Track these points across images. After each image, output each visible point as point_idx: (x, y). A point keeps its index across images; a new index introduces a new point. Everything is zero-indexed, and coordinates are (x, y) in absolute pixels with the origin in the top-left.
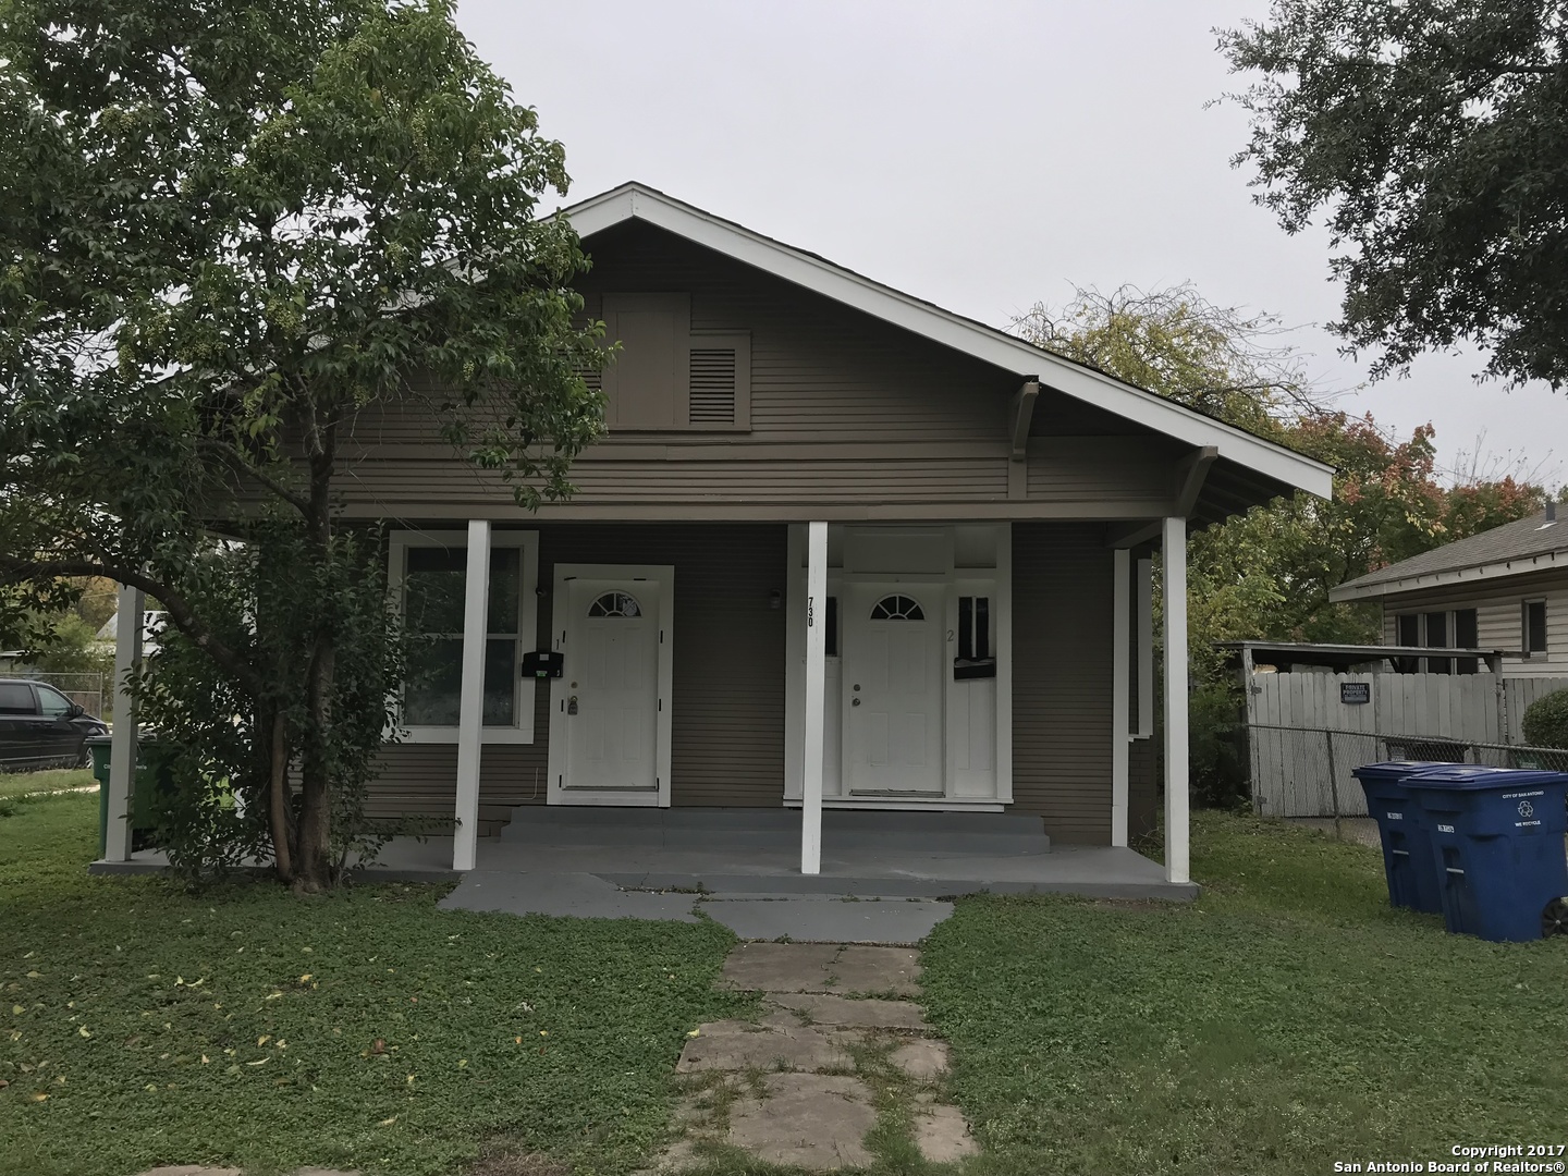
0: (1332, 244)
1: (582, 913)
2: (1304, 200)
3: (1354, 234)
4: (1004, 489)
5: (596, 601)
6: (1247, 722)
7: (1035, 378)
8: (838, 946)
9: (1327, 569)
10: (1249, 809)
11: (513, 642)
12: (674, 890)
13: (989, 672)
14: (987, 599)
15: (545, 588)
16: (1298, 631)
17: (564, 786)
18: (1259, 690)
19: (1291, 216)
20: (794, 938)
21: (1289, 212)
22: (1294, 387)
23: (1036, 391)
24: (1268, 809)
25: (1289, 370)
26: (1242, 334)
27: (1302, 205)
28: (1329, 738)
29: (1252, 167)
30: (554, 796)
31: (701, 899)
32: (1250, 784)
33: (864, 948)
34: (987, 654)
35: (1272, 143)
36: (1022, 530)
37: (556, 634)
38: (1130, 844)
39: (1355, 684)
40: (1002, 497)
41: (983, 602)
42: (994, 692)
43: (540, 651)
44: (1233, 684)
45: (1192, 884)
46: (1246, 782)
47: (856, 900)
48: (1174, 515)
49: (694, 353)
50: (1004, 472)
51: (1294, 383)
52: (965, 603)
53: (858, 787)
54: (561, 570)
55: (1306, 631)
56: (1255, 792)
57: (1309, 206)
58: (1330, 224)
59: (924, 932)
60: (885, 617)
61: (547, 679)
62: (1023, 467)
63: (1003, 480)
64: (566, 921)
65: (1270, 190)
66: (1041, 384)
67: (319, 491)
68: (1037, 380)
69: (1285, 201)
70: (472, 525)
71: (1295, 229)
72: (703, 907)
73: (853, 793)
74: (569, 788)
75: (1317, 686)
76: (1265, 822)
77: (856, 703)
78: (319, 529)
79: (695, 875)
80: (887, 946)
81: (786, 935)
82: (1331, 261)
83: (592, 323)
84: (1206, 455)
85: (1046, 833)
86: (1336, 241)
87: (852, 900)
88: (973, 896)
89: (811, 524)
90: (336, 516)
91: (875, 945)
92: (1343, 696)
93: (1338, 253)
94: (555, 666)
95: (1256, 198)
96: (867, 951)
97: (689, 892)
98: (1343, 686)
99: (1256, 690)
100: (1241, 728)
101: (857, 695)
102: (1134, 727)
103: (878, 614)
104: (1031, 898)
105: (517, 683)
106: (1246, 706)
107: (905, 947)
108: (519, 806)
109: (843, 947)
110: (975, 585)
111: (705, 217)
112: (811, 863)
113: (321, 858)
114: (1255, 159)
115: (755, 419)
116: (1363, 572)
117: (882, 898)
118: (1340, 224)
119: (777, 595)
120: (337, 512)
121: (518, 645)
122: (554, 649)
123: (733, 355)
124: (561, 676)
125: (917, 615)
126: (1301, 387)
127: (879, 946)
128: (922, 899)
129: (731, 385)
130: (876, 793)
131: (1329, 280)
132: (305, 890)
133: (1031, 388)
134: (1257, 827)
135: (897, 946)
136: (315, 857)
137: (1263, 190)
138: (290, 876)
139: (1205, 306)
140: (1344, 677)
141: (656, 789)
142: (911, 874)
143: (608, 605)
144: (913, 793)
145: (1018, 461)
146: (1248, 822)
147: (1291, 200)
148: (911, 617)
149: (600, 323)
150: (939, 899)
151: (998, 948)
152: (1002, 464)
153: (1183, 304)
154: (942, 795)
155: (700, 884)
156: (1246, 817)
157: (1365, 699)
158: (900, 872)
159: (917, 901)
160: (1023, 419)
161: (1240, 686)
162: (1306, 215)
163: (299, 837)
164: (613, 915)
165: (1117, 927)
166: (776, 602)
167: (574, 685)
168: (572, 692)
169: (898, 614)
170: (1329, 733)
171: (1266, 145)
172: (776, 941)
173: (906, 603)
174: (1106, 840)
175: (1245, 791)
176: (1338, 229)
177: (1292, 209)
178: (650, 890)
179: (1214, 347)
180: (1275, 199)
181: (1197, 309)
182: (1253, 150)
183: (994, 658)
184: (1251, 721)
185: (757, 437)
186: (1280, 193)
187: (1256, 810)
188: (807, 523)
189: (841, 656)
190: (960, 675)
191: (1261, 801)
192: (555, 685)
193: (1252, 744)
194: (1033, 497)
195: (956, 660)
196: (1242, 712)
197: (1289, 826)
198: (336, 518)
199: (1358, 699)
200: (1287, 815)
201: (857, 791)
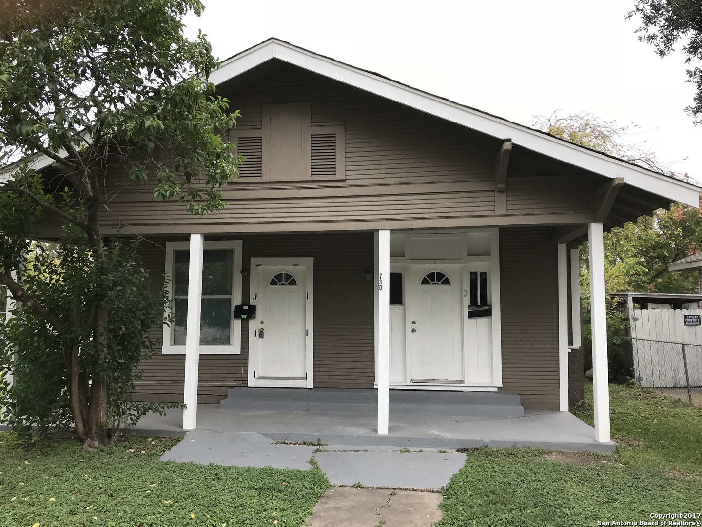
0: (687, 61)
1: (242, 463)
2: (669, 36)
3: (699, 55)
4: (492, 208)
5: (273, 277)
6: (630, 336)
7: (509, 140)
8: (391, 491)
9: (667, 254)
10: (633, 384)
11: (230, 300)
12: (304, 443)
13: (488, 313)
14: (486, 273)
15: (246, 271)
16: (651, 286)
17: (257, 377)
18: (637, 319)
19: (662, 47)
20: (364, 484)
21: (661, 44)
22: (649, 160)
23: (510, 147)
24: (644, 384)
25: (646, 151)
26: (619, 135)
27: (668, 39)
28: (683, 347)
29: (638, 18)
30: (252, 382)
31: (318, 450)
32: (634, 369)
33: (407, 492)
34: (487, 303)
35: (649, 4)
36: (504, 231)
37: (252, 295)
38: (570, 410)
39: (692, 315)
40: (492, 213)
41: (483, 275)
42: (491, 324)
43: (243, 305)
44: (621, 315)
45: (613, 443)
46: (631, 369)
47: (408, 451)
48: (596, 221)
49: (313, 136)
50: (492, 199)
51: (649, 158)
52: (473, 275)
53: (415, 377)
54: (254, 261)
55: (655, 286)
56: (636, 374)
57: (673, 40)
58: (685, 48)
59: (445, 482)
60: (429, 283)
61: (247, 319)
62: (503, 196)
63: (492, 204)
64: (230, 470)
65: (648, 34)
66: (513, 144)
67: (92, 218)
68: (511, 142)
69: (658, 38)
70: (192, 237)
71: (664, 54)
72: (318, 457)
73: (412, 381)
74: (260, 378)
75: (670, 317)
76: (645, 392)
77: (413, 331)
78: (94, 239)
79: (316, 434)
80: (422, 491)
81: (359, 483)
82: (687, 71)
83: (220, 99)
84: (617, 182)
85: (522, 404)
86: (689, 60)
87: (406, 452)
88: (478, 449)
89: (380, 231)
90: (117, 233)
91: (414, 490)
92: (685, 322)
93: (692, 67)
94: (251, 312)
95: (640, 38)
96: (408, 495)
97: (313, 445)
98: (685, 317)
99: (635, 319)
100: (627, 340)
101: (414, 326)
102: (570, 343)
103: (425, 282)
104: (513, 453)
105: (232, 322)
106: (630, 328)
107: (433, 492)
108: (233, 387)
109: (393, 492)
110: (479, 265)
111: (313, 55)
112: (383, 426)
113: (100, 427)
114: (639, 15)
115: (348, 173)
116: (685, 255)
117: (423, 449)
118: (691, 50)
119: (368, 272)
120: (118, 231)
121: (232, 301)
122: (251, 303)
123: (335, 137)
124: (254, 318)
125: (447, 282)
126: (652, 160)
127: (416, 491)
128: (447, 450)
129: (334, 154)
130: (425, 381)
131: (687, 82)
132: (90, 446)
133: (507, 146)
134: (640, 395)
135: (428, 491)
136: (97, 426)
137: (643, 33)
138: (83, 437)
139: (599, 121)
140: (685, 312)
141: (306, 378)
142: (442, 434)
143: (279, 280)
144: (446, 381)
145: (500, 191)
146: (634, 392)
147: (662, 38)
148: (443, 283)
149: (225, 99)
150: (458, 451)
151: (492, 497)
152: (492, 194)
153: (588, 120)
154: (463, 382)
155: (319, 440)
156: (632, 388)
157: (698, 323)
158: (436, 432)
159: (444, 452)
160: (503, 165)
161: (626, 317)
162: (671, 45)
163: (88, 415)
164: (259, 465)
165: (568, 478)
166: (368, 277)
167: (262, 322)
168: (261, 326)
169: (436, 282)
170: (683, 345)
171: (646, 5)
172: (353, 487)
173: (440, 276)
174: (556, 408)
175: (631, 374)
176: (691, 52)
177: (662, 42)
178: (291, 443)
179: (604, 142)
180: (651, 38)
181: (595, 123)
182: (638, 9)
183: (490, 306)
184: (633, 335)
185: (348, 183)
186: (654, 35)
187: (637, 383)
188: (378, 231)
189: (405, 305)
190: (471, 315)
191: (640, 379)
192: (252, 323)
193: (634, 348)
194: (510, 212)
195: (469, 307)
196: (627, 331)
197: (658, 393)
198: (117, 235)
199: (694, 323)
200: (655, 386)
201: (415, 380)
